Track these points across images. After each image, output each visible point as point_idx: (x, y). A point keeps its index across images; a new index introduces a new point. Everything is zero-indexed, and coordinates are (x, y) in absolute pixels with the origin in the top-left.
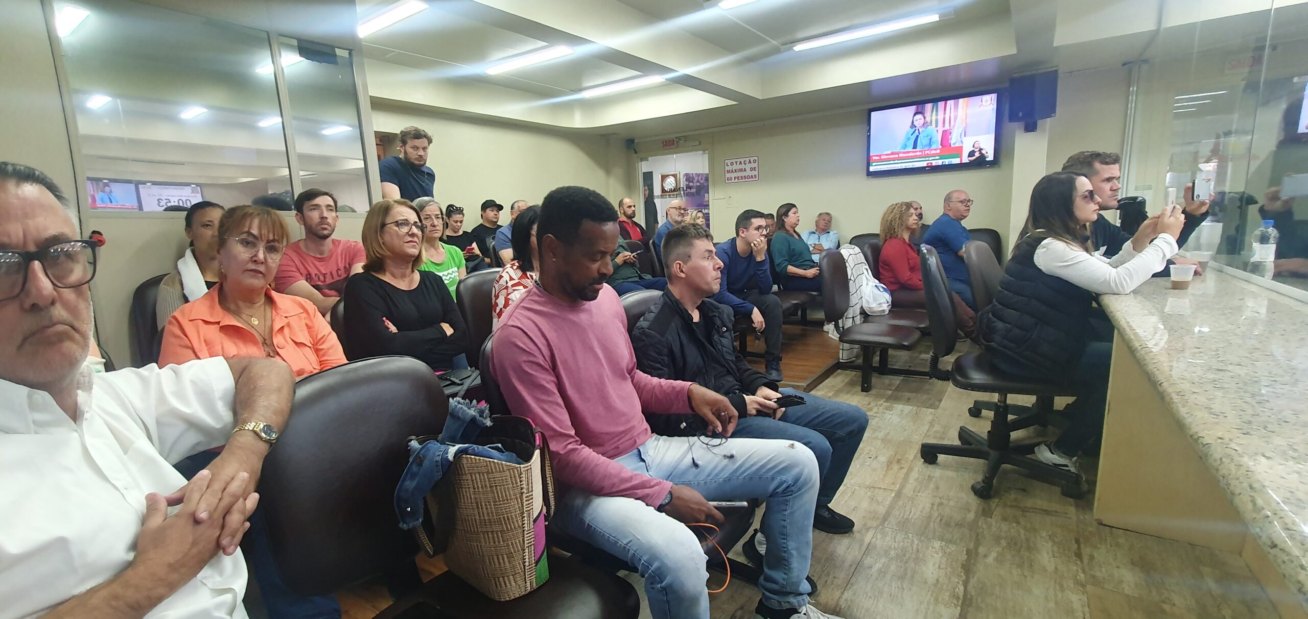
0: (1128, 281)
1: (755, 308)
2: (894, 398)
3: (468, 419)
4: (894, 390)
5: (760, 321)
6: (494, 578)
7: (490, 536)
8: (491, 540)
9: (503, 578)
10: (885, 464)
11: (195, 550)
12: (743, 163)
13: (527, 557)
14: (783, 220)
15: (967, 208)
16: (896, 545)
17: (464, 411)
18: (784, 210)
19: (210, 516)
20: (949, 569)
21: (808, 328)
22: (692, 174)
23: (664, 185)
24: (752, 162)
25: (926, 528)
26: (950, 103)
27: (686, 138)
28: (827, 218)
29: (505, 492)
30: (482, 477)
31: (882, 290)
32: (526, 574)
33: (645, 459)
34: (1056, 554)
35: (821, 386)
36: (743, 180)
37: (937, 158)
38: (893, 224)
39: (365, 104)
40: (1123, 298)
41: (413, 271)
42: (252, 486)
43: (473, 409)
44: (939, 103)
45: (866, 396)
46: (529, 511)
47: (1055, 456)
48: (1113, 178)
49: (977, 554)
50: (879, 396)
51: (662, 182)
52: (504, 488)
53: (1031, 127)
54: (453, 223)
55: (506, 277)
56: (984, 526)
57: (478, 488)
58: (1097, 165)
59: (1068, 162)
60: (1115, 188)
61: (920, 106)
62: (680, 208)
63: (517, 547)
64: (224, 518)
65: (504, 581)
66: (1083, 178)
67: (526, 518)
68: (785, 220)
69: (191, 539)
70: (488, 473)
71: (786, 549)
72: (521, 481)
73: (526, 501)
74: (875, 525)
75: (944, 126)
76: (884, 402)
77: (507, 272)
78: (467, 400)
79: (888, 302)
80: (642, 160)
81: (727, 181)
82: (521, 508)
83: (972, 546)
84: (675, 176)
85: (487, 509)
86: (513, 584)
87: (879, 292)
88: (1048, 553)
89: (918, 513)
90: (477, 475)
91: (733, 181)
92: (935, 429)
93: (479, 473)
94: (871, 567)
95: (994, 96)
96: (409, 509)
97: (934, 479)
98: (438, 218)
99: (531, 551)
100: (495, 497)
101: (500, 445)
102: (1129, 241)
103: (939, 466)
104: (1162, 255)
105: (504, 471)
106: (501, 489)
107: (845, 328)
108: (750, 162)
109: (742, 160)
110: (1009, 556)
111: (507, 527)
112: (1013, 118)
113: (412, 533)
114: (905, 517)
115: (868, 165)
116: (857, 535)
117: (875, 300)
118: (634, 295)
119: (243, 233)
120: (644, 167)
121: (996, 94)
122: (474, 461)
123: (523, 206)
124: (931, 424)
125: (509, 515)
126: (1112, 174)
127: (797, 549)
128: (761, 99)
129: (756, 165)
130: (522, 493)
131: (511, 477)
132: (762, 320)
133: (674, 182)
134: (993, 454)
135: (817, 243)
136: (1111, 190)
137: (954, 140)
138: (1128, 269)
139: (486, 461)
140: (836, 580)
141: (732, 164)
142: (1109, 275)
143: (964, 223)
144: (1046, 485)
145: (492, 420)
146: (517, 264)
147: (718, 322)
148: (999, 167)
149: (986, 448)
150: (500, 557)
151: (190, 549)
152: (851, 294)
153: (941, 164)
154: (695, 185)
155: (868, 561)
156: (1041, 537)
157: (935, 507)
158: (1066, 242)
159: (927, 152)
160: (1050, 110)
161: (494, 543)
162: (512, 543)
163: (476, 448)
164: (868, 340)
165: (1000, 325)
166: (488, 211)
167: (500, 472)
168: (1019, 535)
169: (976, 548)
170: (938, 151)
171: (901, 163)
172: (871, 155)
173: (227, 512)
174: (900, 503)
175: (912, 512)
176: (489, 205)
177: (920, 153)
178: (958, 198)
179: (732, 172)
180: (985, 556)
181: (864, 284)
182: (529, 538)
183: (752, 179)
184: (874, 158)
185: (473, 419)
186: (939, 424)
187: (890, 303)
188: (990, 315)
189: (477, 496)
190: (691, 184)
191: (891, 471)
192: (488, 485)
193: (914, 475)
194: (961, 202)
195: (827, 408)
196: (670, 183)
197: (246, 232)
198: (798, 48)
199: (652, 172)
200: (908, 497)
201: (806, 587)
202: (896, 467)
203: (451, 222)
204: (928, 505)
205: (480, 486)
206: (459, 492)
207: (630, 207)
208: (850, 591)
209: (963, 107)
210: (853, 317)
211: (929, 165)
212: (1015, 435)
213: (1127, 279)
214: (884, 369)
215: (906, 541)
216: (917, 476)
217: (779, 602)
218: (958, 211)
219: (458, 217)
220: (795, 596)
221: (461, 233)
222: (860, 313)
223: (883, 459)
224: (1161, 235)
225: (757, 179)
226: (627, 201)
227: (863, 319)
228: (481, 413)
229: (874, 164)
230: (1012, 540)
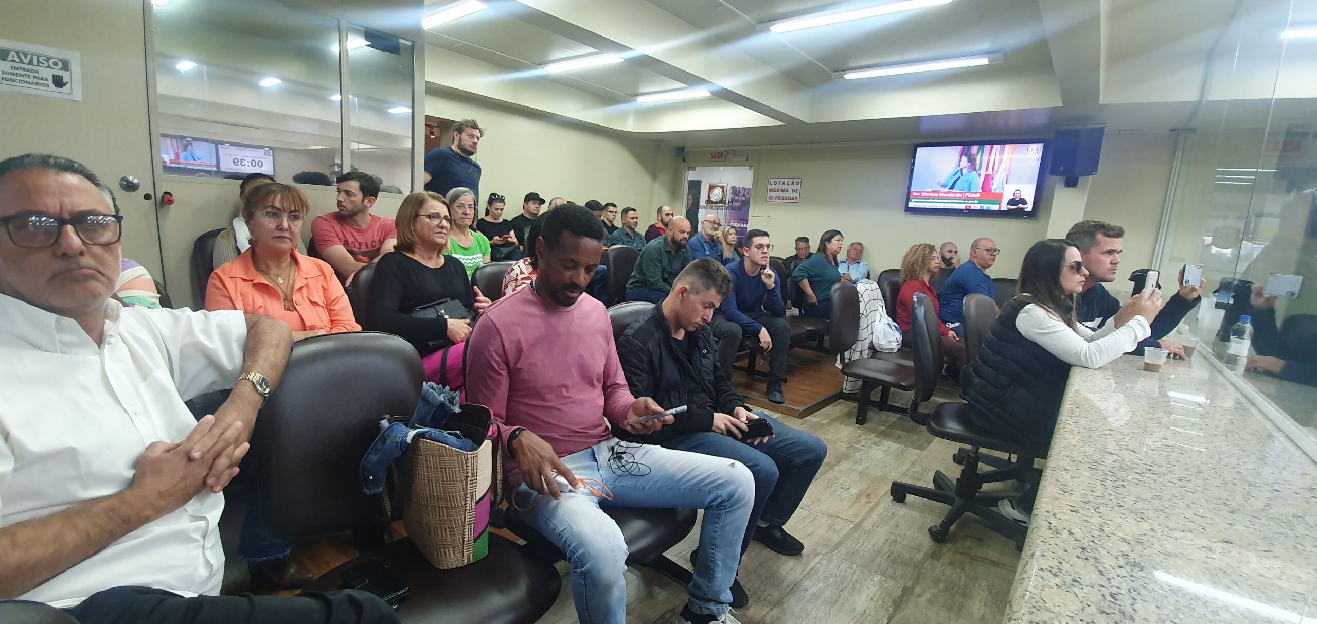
0: (1098, 357)
1: (764, 329)
2: (885, 435)
3: (437, 404)
4: (889, 427)
5: (767, 341)
6: (437, 548)
7: (437, 510)
8: (437, 514)
9: (444, 549)
10: (855, 496)
11: (182, 485)
12: (786, 183)
13: (466, 533)
14: (825, 246)
15: (993, 257)
16: (838, 573)
17: (434, 396)
18: (828, 235)
19: (202, 458)
20: (880, 603)
21: (823, 354)
22: (739, 188)
23: (711, 195)
24: (795, 183)
25: (872, 561)
26: (997, 147)
27: (735, 153)
28: (859, 248)
29: (452, 474)
30: (435, 459)
31: (894, 328)
32: (465, 548)
33: (598, 459)
34: (989, 604)
35: (818, 412)
36: (784, 201)
37: (977, 202)
38: (915, 266)
39: (420, 87)
40: (1089, 372)
41: (438, 256)
42: (245, 436)
43: (443, 395)
44: (986, 146)
45: (859, 428)
46: (472, 493)
47: (1015, 512)
48: (1114, 251)
49: (912, 592)
50: (871, 430)
51: (709, 192)
52: (452, 471)
53: (1071, 183)
54: (494, 210)
55: (517, 270)
56: (929, 567)
57: (431, 468)
58: (1100, 236)
59: (1072, 229)
60: (1115, 262)
61: (967, 147)
62: (714, 222)
63: (459, 523)
64: (214, 460)
65: (445, 552)
66: (1074, 249)
67: (468, 499)
68: (827, 246)
69: (181, 475)
70: (440, 456)
71: (713, 559)
72: (467, 466)
73: (471, 484)
74: (824, 552)
75: (987, 170)
76: (874, 436)
77: (519, 266)
78: (440, 385)
79: (898, 341)
80: (690, 169)
81: (768, 200)
82: (465, 490)
83: (910, 584)
84: (722, 187)
85: (436, 486)
86: (452, 555)
87: (890, 330)
88: (980, 602)
89: (870, 546)
90: (431, 457)
91: (774, 200)
92: (914, 470)
93: (432, 455)
94: (807, 590)
95: (1041, 146)
96: (371, 478)
97: (896, 517)
98: (471, 207)
99: (471, 529)
100: (443, 477)
101: (458, 432)
102: (1112, 318)
103: (906, 504)
104: (1134, 337)
105: (453, 456)
106: (449, 471)
107: (853, 359)
108: (793, 183)
109: (786, 181)
110: (942, 599)
111: (451, 504)
112: (1054, 172)
113: (377, 497)
114: (856, 548)
115: (908, 200)
116: (804, 559)
117: (885, 337)
118: (627, 306)
119: (268, 207)
120: (692, 176)
121: (1043, 144)
122: (429, 445)
123: (559, 202)
124: (913, 464)
125: (454, 494)
126: (1114, 247)
127: (723, 560)
128: (808, 122)
129: (798, 187)
130: (467, 477)
131: (458, 462)
132: (770, 340)
133: (721, 193)
134: (958, 501)
135: (846, 272)
136: (1111, 263)
137: (995, 186)
138: (1099, 345)
139: (439, 446)
140: (770, 597)
141: (775, 183)
142: (1081, 349)
143: (988, 272)
144: (1003, 538)
145: (461, 407)
146: (529, 260)
147: (701, 344)
148: (1037, 219)
149: (953, 495)
150: (443, 530)
151: (179, 482)
152: (861, 328)
153: (979, 208)
154: (740, 199)
155: (806, 584)
156: (980, 586)
157: (888, 543)
158: (1047, 310)
159: (967, 195)
160: (1092, 169)
161: (440, 516)
162: (454, 519)
163: (433, 434)
164: (871, 376)
165: (976, 380)
166: (530, 203)
167: (450, 456)
168: (960, 581)
169: (913, 587)
170: (978, 195)
171: (940, 202)
172: (912, 190)
173: (218, 455)
174: (856, 535)
175: (865, 544)
176: (532, 198)
177: (960, 195)
178: (986, 246)
179: (775, 191)
180: (919, 595)
181: (877, 321)
182: (470, 516)
183: (793, 201)
184: (914, 194)
185: (442, 404)
186: (920, 465)
187: (900, 342)
188: (972, 369)
189: (429, 474)
190: (737, 198)
191: (859, 504)
192: (439, 466)
193: (879, 510)
194: (988, 250)
195: (789, 436)
196: (717, 194)
197: (271, 206)
198: (849, 76)
199: (701, 181)
200: (865, 530)
201: (728, 596)
202: (864, 500)
203: (492, 210)
204: (882, 540)
205: (432, 466)
206: (415, 469)
207: (668, 215)
208: (779, 609)
209: (1008, 154)
210: (861, 351)
211: (968, 208)
212: (986, 487)
213: (1097, 355)
214: (884, 405)
215: (848, 570)
216: (881, 511)
217: (701, 607)
218: (984, 259)
219: (499, 205)
220: (716, 604)
221: (501, 220)
222: (869, 348)
223: (854, 491)
224: (1138, 317)
225: (798, 201)
226: (666, 209)
227: (871, 354)
228: (451, 401)
229: (913, 200)
230: (950, 585)
